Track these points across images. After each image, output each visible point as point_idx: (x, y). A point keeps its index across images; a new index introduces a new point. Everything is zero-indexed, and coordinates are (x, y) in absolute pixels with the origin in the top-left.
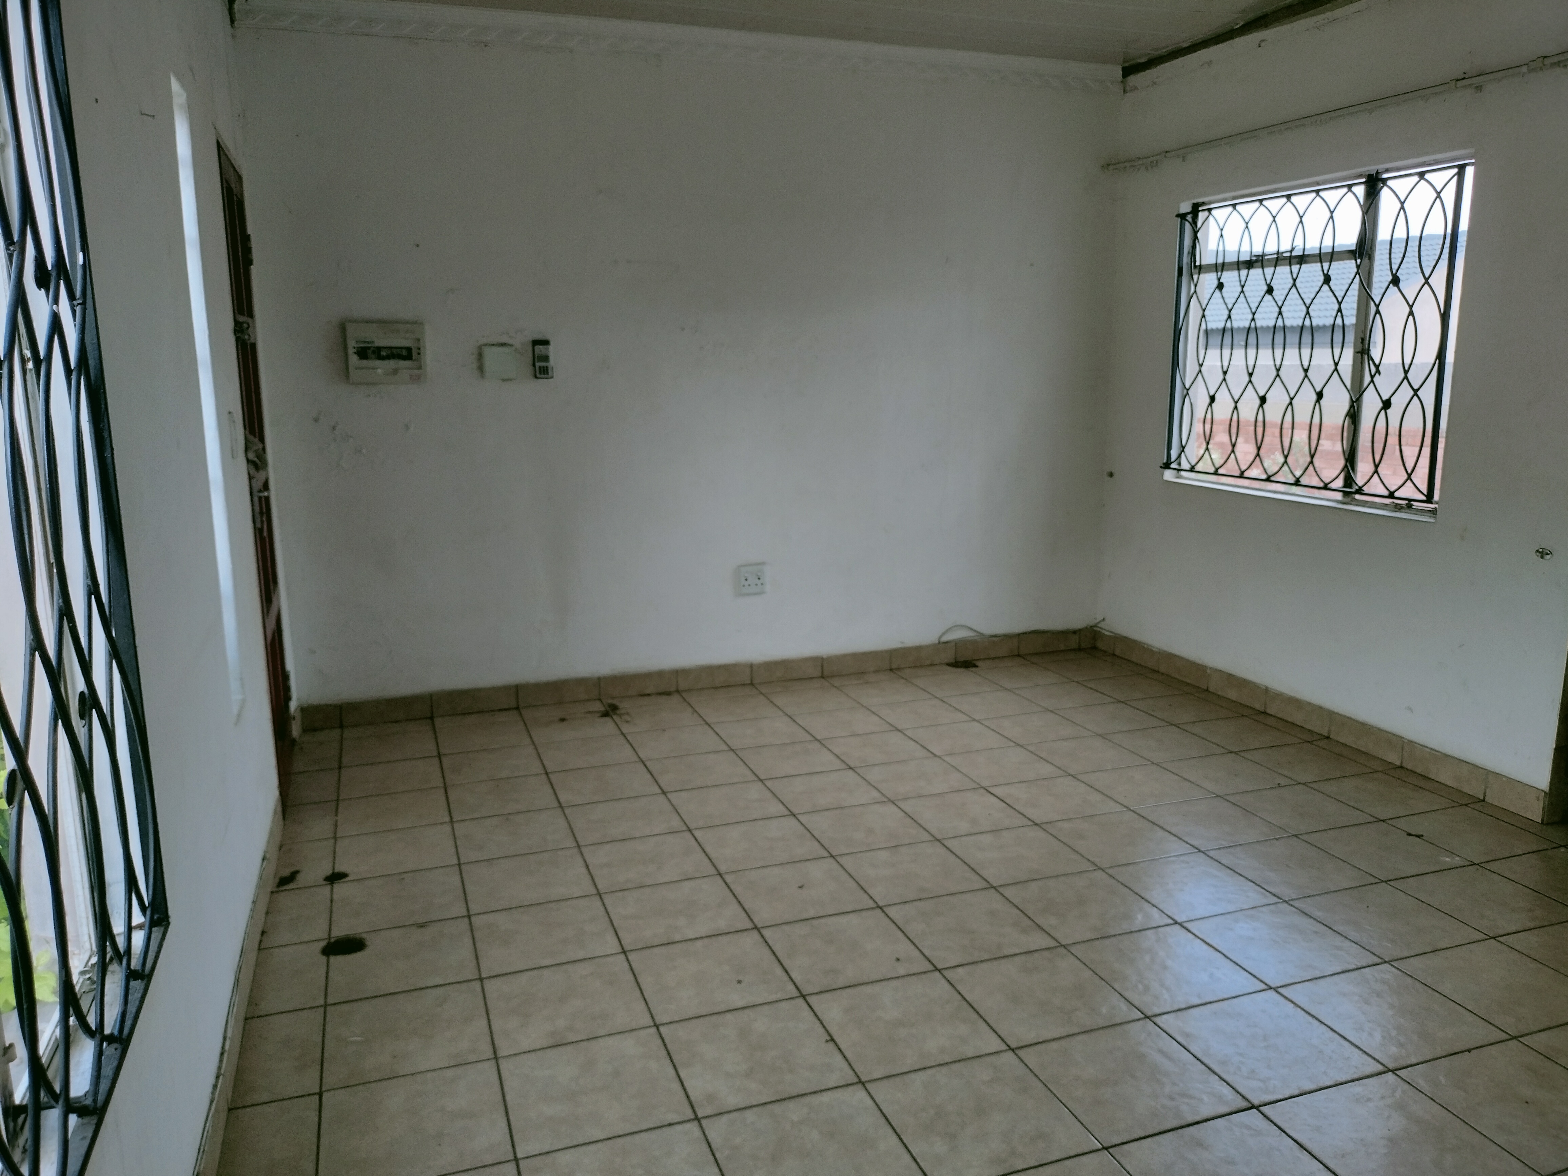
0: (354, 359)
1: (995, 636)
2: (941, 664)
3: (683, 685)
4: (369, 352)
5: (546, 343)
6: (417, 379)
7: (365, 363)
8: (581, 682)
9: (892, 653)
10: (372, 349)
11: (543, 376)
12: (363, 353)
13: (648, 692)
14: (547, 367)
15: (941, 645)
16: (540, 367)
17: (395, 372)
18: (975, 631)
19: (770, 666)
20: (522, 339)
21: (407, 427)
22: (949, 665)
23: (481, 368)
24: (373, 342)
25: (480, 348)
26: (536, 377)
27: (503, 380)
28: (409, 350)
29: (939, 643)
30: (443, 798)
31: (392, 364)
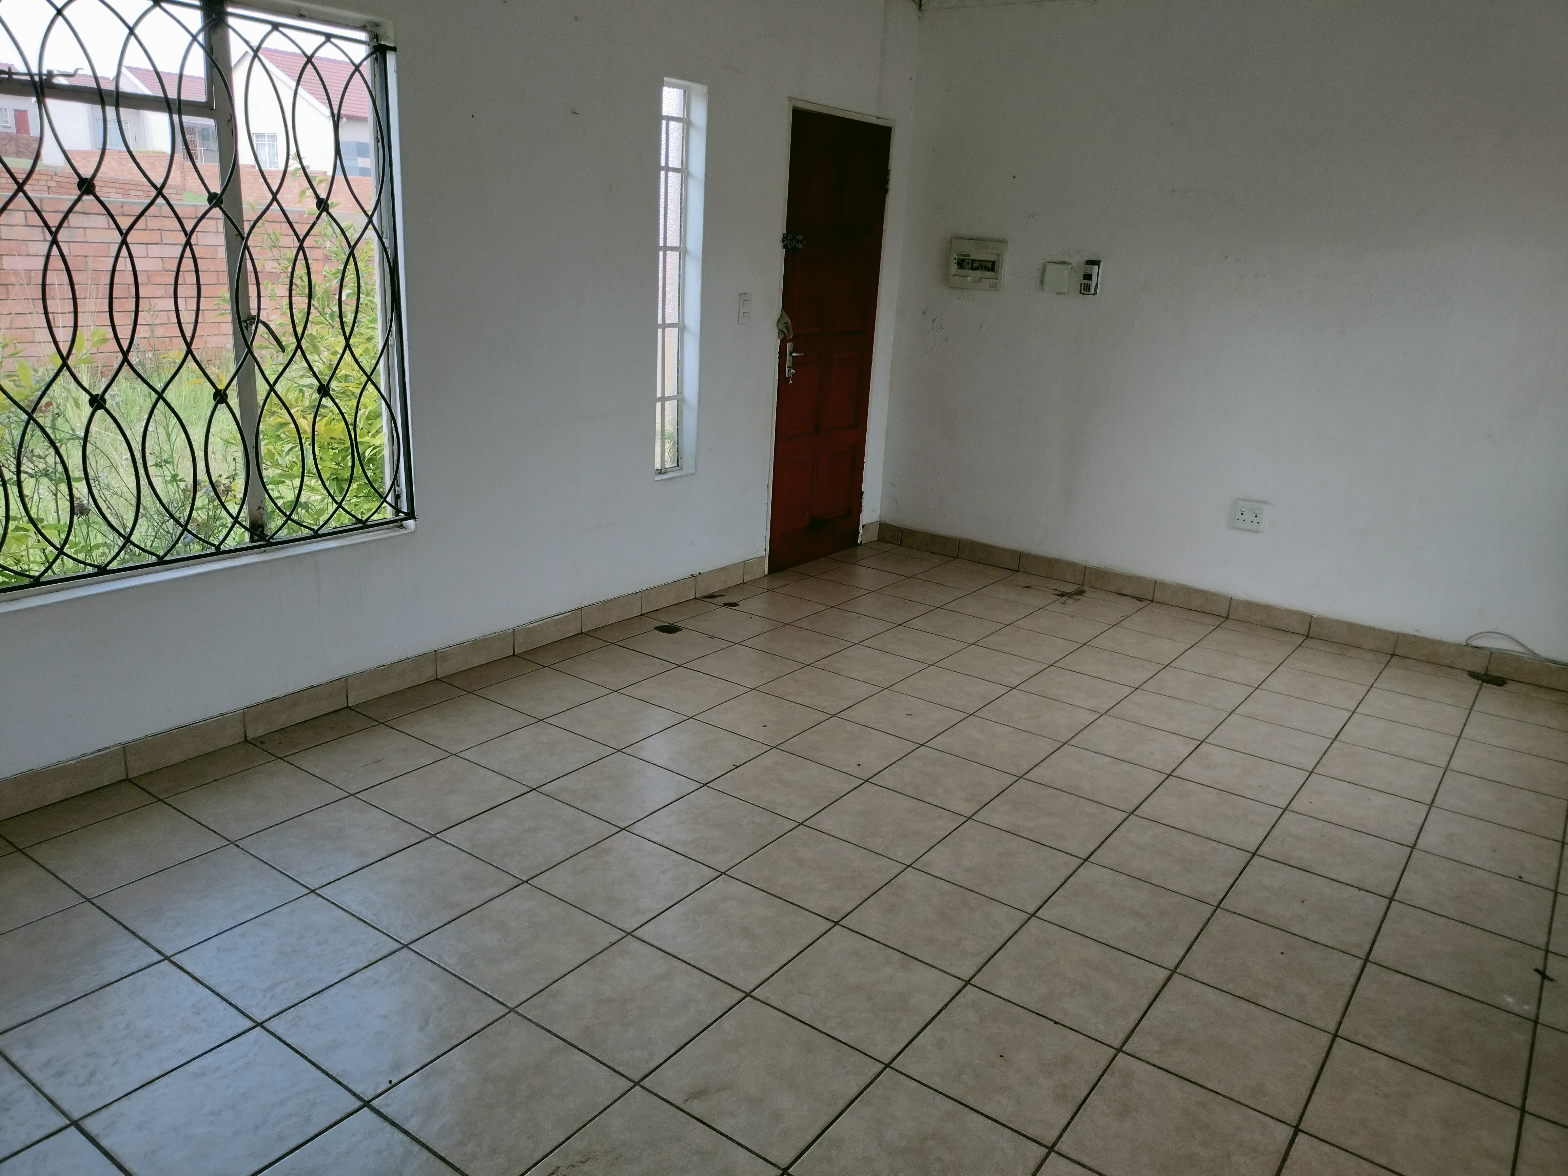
0: (954, 268)
1: (1554, 662)
2: (1464, 670)
3: (1158, 596)
4: (965, 263)
5: (1097, 263)
6: (994, 287)
7: (961, 271)
8: (1071, 565)
9: (1399, 638)
10: (967, 261)
11: (1085, 292)
12: (961, 264)
13: (1125, 592)
14: (1090, 284)
15: (1469, 648)
16: (1084, 284)
17: (980, 280)
18: (1525, 647)
20: (1077, 260)
21: (981, 326)
22: (1473, 675)
23: (1042, 282)
24: (969, 255)
25: (1045, 265)
26: (1081, 293)
27: (1058, 294)
28: (993, 263)
29: (1467, 645)
31: (978, 274)
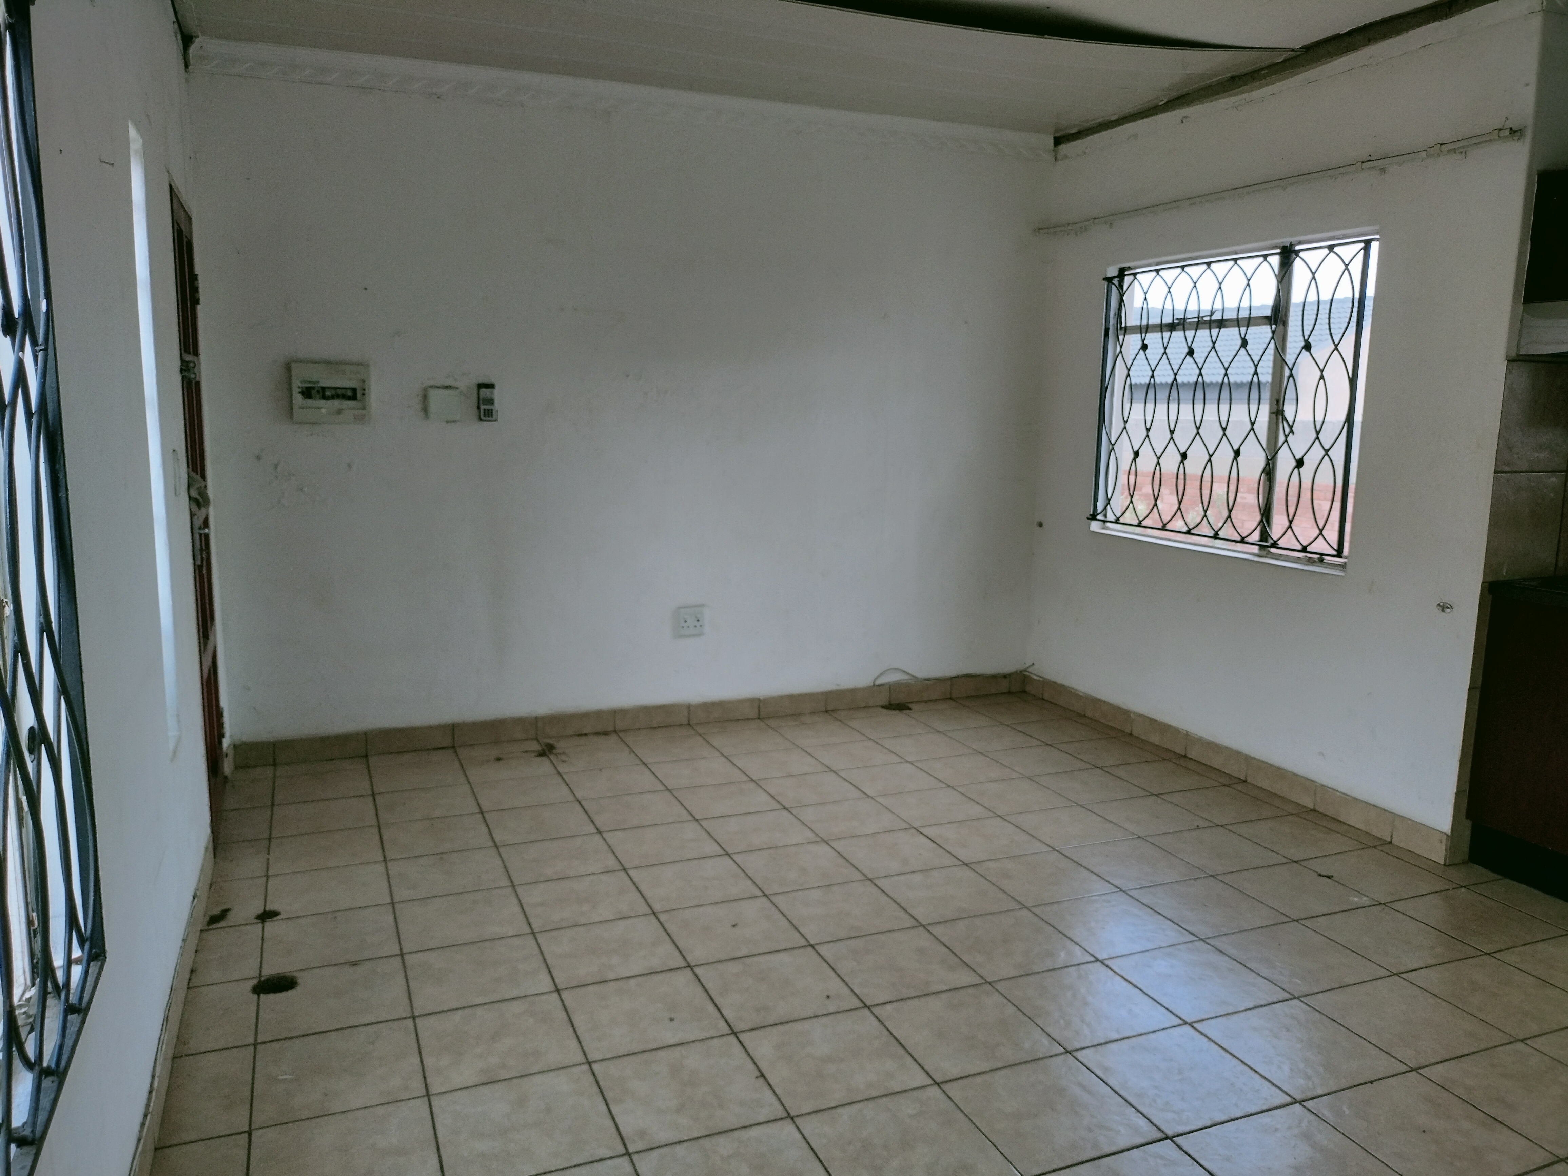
0: (298, 399)
1: (928, 680)
2: (876, 706)
3: (620, 725)
4: (314, 392)
5: (491, 386)
6: (361, 419)
7: (309, 402)
8: (519, 721)
9: (827, 696)
10: (317, 389)
11: (485, 419)
12: (307, 393)
13: (584, 732)
14: (492, 410)
15: (876, 688)
16: (484, 410)
17: (339, 411)
18: (908, 674)
19: (708, 707)
20: (467, 382)
21: (350, 466)
22: (883, 707)
23: (425, 410)
24: (318, 382)
25: (425, 390)
26: (480, 419)
27: (448, 422)
28: (354, 390)
29: (874, 685)
30: (377, 836)
31: (336, 404)
